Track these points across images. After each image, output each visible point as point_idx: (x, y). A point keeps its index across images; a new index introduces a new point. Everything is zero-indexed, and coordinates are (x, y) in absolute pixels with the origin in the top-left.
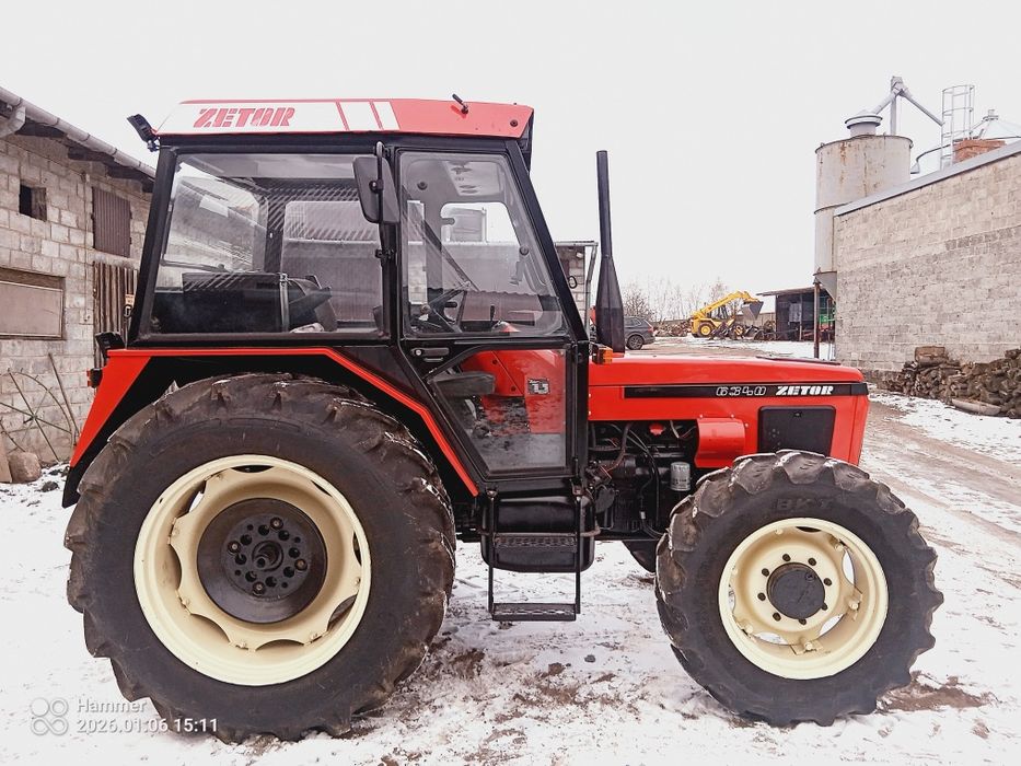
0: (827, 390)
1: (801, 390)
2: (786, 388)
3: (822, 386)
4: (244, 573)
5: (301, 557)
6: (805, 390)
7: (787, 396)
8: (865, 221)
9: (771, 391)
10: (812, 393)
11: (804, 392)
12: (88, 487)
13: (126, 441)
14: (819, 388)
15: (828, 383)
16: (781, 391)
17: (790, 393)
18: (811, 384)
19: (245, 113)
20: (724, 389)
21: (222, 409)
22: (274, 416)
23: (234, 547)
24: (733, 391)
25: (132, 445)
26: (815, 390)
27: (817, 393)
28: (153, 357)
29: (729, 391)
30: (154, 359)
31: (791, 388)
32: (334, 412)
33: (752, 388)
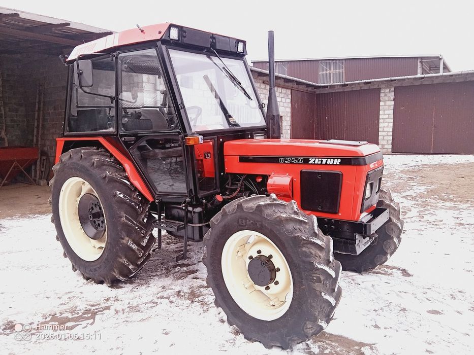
0: (337, 161)
1: (322, 161)
2: (314, 159)
3: (334, 159)
6: (324, 161)
7: (314, 164)
9: (306, 161)
10: (328, 163)
11: (324, 162)
14: (332, 160)
15: (337, 157)
16: (312, 161)
17: (316, 162)
18: (328, 157)
20: (283, 159)
24: (287, 160)
26: (330, 161)
27: (331, 163)
28: (65, 141)
29: (285, 160)
31: (317, 160)
33: (296, 159)
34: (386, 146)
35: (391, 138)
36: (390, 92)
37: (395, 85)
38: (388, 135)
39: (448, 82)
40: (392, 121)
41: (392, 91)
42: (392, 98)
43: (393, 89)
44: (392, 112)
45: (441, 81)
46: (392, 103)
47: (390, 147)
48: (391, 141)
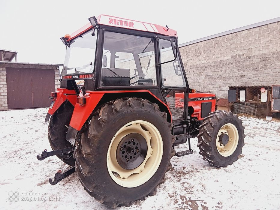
2: (205, 98)
4: (124, 156)
5: (138, 149)
8: (129, 64)
9: (203, 99)
12: (92, 136)
13: (104, 120)
15: (211, 97)
18: (208, 97)
19: (121, 22)
20: (196, 99)
21: (130, 108)
22: (143, 109)
23: (122, 149)
25: (106, 120)
26: (209, 99)
28: (105, 93)
30: (105, 94)
32: (155, 107)
33: (200, 99)
34: (4, 105)
35: (6, 100)
36: (3, 70)
37: (6, 66)
38: (4, 98)
39: (38, 68)
40: (6, 89)
41: (4, 70)
42: (5, 74)
43: (5, 69)
44: (5, 83)
45: (34, 68)
46: (5, 77)
47: (7, 105)
48: (7, 102)
